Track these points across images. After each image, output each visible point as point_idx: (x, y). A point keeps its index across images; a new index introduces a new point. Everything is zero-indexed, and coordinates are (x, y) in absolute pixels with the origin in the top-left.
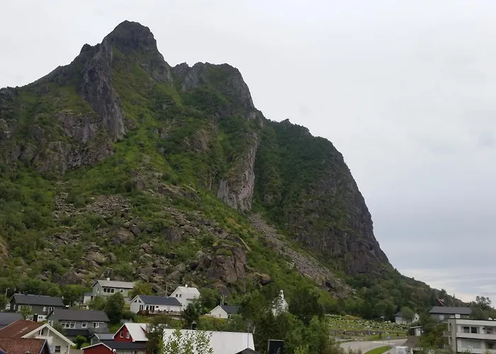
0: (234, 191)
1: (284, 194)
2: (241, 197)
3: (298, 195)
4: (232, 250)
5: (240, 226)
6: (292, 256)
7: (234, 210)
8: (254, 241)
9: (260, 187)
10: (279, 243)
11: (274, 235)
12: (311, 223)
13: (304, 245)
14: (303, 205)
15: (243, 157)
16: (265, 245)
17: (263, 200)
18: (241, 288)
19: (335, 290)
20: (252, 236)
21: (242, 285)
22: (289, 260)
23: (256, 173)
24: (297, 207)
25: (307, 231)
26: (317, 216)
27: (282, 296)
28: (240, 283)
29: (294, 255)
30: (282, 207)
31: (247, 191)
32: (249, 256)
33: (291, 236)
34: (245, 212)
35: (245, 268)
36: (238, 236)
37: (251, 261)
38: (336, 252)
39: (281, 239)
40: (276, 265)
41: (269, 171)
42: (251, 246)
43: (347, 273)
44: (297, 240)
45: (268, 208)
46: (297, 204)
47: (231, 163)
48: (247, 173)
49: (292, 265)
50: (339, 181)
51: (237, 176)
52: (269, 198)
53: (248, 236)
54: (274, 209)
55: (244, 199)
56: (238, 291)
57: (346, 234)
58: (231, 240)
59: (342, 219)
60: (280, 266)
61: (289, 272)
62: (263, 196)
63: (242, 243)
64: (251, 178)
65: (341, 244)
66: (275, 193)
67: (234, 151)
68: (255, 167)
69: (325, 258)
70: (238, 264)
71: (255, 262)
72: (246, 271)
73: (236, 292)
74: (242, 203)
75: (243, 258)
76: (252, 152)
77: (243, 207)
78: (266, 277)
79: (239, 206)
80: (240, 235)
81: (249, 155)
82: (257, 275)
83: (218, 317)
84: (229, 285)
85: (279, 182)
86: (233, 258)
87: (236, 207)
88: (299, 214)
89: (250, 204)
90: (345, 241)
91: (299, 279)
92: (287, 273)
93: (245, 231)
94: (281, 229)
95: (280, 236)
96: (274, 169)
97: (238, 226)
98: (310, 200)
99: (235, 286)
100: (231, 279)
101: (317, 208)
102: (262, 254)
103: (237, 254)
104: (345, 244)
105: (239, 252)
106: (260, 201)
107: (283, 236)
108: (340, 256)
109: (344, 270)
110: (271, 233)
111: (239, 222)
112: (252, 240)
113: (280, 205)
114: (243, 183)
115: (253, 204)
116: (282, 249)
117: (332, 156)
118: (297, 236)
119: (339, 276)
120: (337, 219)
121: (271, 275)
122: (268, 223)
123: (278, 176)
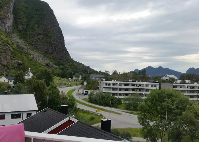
0: (3, 23)
1: (27, 25)
2: (7, 25)
3: (34, 27)
4: (4, 50)
5: (7, 39)
6: (31, 53)
7: (4, 31)
8: (14, 46)
9: (16, 22)
10: (25, 47)
11: (23, 44)
12: (39, 39)
13: (36, 48)
14: (36, 31)
15: (7, 6)
16: (19, 48)
17: (17, 28)
18: (9, 66)
19: (50, 67)
20: (13, 44)
21: (10, 66)
22: (30, 55)
23: (13, 15)
24: (33, 32)
25: (38, 42)
26: (42, 37)
27: (30, 70)
28: (9, 65)
29: (32, 52)
30: (27, 31)
31: (9, 23)
32: (12, 53)
33: (31, 44)
34: (9, 32)
35: (11, 58)
36: (6, 43)
37: (13, 55)
38: (50, 52)
39: (26, 46)
40: (25, 57)
41: (20, 15)
42: (13, 49)
43: (54, 60)
44: (33, 46)
45: (20, 31)
46: (33, 31)
47: (2, 9)
48: (9, 14)
49: (32, 57)
50: (52, 22)
51: (5, 16)
52: (20, 27)
53: (11, 44)
54: (22, 32)
55: (8, 27)
56: (8, 68)
57: (54, 44)
58: (3, 45)
59: (53, 38)
60: (27, 57)
61: (31, 60)
62: (17, 26)
63: (9, 47)
64: (11, 17)
65: (52, 48)
66: (23, 25)
67: (3, 3)
68: (13, 11)
69: (45, 54)
70: (7, 56)
71: (15, 55)
72: (11, 59)
73: (7, 69)
74: (7, 28)
75: (10, 54)
76: (12, 5)
77: (8, 30)
78: (20, 62)
79: (6, 30)
80: (7, 43)
81: (10, 6)
82: (16, 61)
83: (3, 81)
84: (3, 66)
85: (25, 20)
86: (5, 54)
87: (4, 30)
88: (34, 35)
89: (11, 29)
90: (54, 47)
91: (35, 63)
92: (30, 60)
93: (9, 42)
94: (26, 41)
95: (26, 44)
96: (22, 13)
97: (6, 39)
98: (39, 29)
99: (7, 66)
100: (5, 63)
101: (42, 33)
102: (18, 52)
103: (7, 52)
104: (54, 48)
105: (7, 51)
106: (16, 28)
107: (27, 44)
108: (52, 53)
109: (53, 59)
110: (22, 42)
111: (7, 37)
112: (13, 45)
113: (26, 30)
114: (7, 19)
115: (13, 29)
116: (27, 50)
117: (49, 10)
118: (33, 45)
119: (51, 61)
120: (51, 38)
121: (23, 61)
122: (20, 38)
123: (24, 17)
